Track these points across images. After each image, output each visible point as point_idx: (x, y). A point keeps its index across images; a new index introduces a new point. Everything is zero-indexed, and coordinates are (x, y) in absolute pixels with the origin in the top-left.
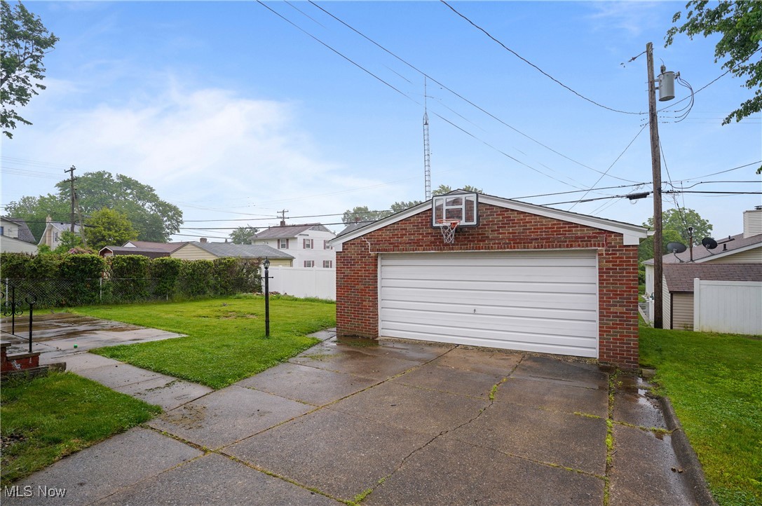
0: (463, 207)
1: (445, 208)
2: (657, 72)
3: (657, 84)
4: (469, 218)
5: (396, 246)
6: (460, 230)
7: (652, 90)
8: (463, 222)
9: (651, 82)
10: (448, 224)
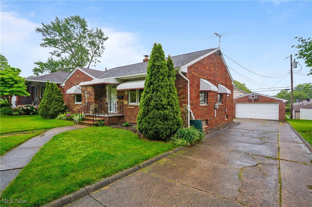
0: (255, 95)
1: (251, 95)
2: (293, 62)
3: (293, 64)
4: (256, 97)
5: (240, 101)
6: (255, 99)
7: (292, 66)
8: (255, 98)
9: (291, 64)
10: (252, 98)
